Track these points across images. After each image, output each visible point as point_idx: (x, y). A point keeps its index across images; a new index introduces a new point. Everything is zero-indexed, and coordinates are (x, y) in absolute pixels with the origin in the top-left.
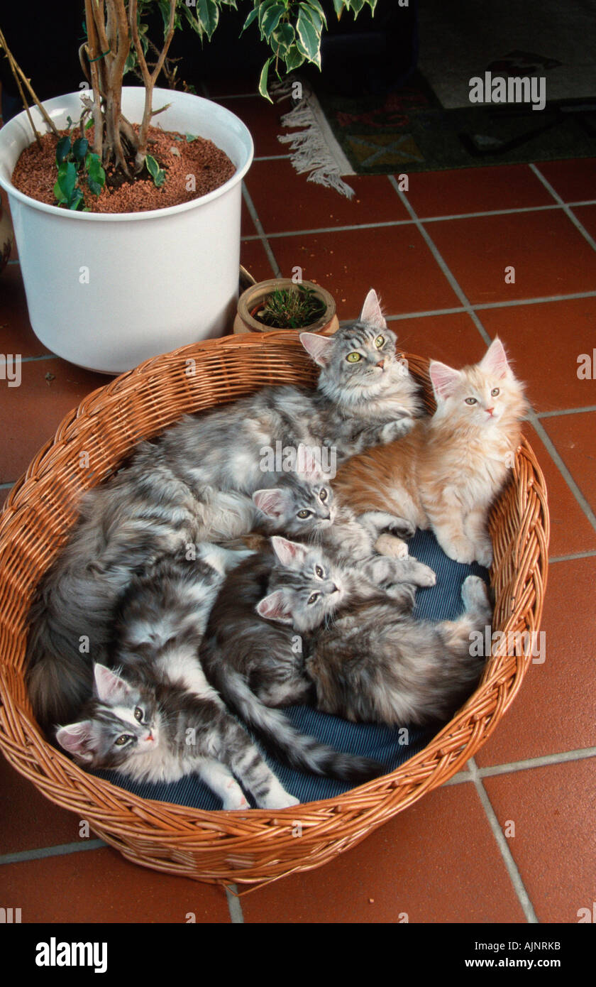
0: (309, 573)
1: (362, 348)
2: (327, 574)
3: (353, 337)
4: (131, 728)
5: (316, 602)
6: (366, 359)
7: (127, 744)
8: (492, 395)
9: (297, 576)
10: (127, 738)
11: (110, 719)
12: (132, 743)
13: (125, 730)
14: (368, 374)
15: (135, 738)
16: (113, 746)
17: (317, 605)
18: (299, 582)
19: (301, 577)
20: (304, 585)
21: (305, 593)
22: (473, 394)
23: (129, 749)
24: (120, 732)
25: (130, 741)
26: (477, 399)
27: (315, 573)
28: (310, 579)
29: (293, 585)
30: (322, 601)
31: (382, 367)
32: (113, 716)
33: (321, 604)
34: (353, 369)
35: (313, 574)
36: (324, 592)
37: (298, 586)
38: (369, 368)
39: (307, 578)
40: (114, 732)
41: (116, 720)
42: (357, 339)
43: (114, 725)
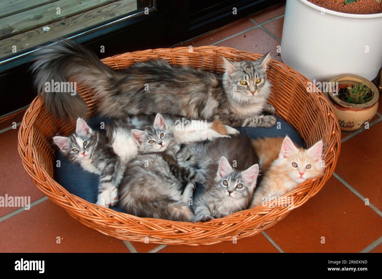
0: (158, 132)
1: (249, 81)
2: (163, 138)
3: (248, 74)
4: (79, 147)
5: (151, 144)
6: (248, 87)
7: (75, 152)
8: (306, 167)
9: (153, 130)
10: (77, 150)
11: (73, 140)
12: (77, 153)
13: (76, 147)
14: (246, 93)
15: (79, 152)
16: (71, 150)
17: (151, 145)
18: (152, 132)
19: (154, 131)
20: (152, 134)
21: (150, 137)
22: (297, 161)
23: (75, 154)
24: (75, 147)
25: (77, 152)
26: (299, 166)
27: (160, 134)
28: (156, 134)
29: (149, 132)
30: (154, 145)
31: (253, 94)
32: (75, 140)
33: (153, 146)
34: (240, 88)
35: (159, 134)
36: (156, 142)
37: (150, 133)
38: (247, 91)
39: (155, 133)
40: (72, 146)
41: (75, 142)
42: (249, 75)
43: (74, 143)
